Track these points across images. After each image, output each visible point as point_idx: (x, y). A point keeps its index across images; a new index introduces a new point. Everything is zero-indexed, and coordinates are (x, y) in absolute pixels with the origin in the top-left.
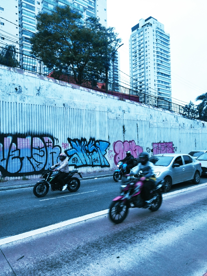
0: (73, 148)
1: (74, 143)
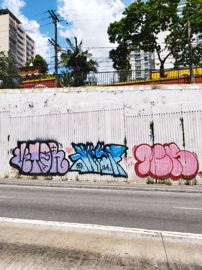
0: (77, 153)
1: (79, 148)
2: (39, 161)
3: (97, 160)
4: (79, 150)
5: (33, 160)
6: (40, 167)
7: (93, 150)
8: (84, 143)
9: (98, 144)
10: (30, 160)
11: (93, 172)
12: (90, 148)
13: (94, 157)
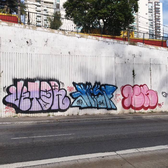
0: (77, 91)
1: (79, 87)
2: (39, 99)
3: (95, 97)
4: (79, 88)
5: (33, 98)
6: (41, 105)
7: (91, 88)
8: (83, 83)
9: (95, 84)
10: (28, 98)
11: (91, 107)
12: (89, 87)
13: (92, 94)
